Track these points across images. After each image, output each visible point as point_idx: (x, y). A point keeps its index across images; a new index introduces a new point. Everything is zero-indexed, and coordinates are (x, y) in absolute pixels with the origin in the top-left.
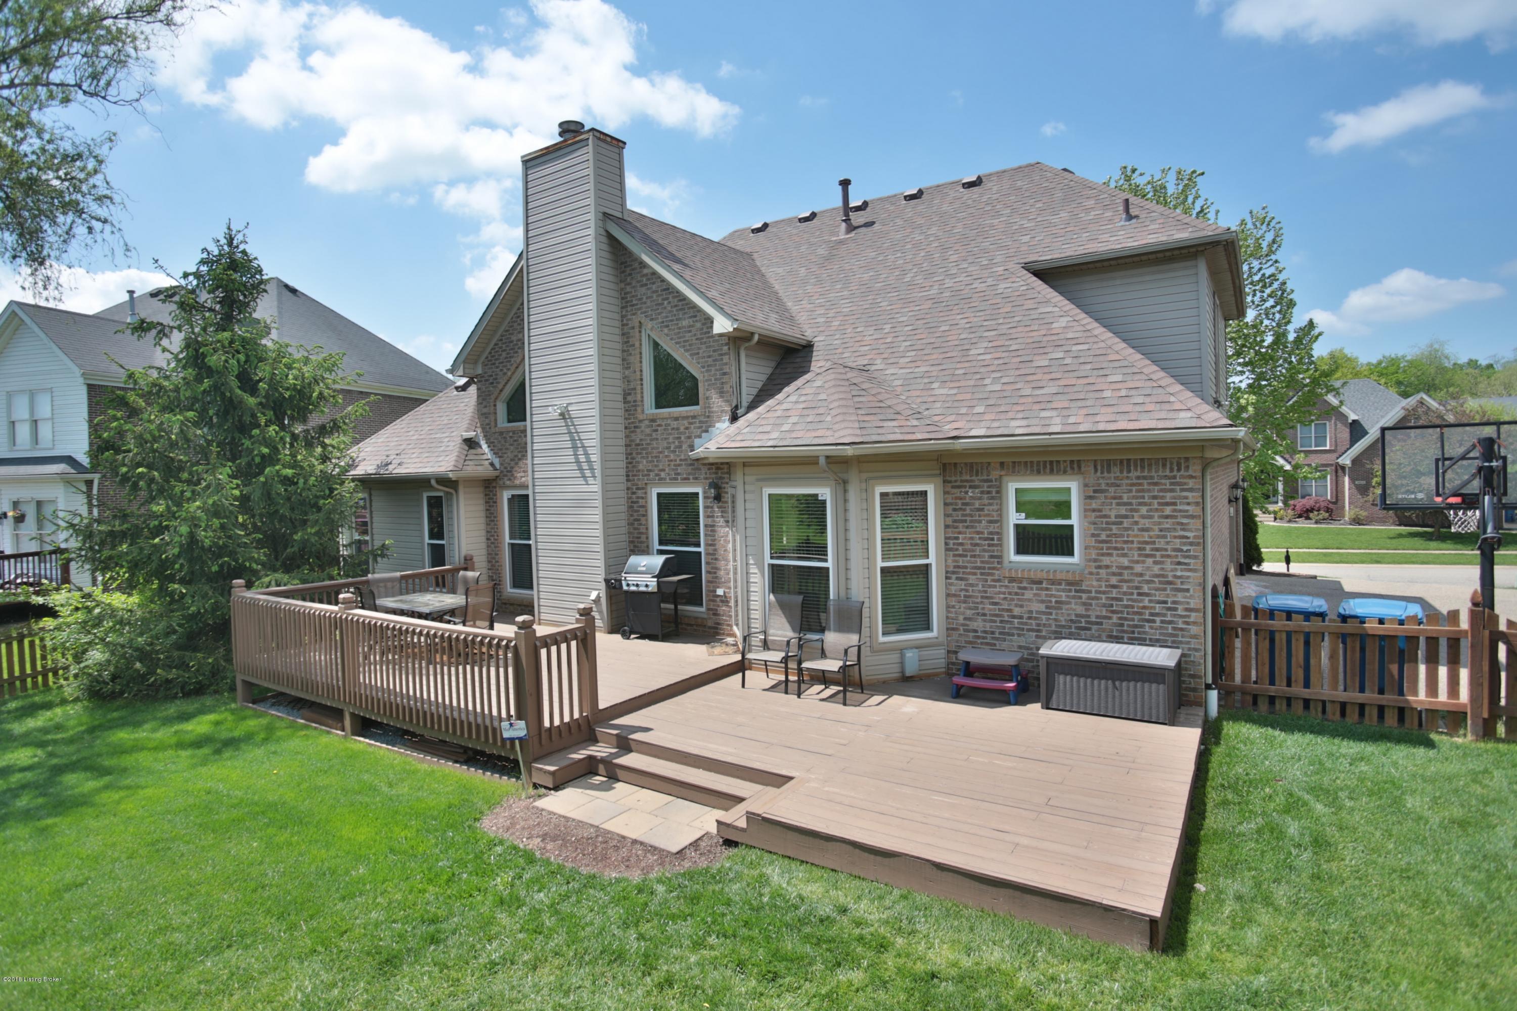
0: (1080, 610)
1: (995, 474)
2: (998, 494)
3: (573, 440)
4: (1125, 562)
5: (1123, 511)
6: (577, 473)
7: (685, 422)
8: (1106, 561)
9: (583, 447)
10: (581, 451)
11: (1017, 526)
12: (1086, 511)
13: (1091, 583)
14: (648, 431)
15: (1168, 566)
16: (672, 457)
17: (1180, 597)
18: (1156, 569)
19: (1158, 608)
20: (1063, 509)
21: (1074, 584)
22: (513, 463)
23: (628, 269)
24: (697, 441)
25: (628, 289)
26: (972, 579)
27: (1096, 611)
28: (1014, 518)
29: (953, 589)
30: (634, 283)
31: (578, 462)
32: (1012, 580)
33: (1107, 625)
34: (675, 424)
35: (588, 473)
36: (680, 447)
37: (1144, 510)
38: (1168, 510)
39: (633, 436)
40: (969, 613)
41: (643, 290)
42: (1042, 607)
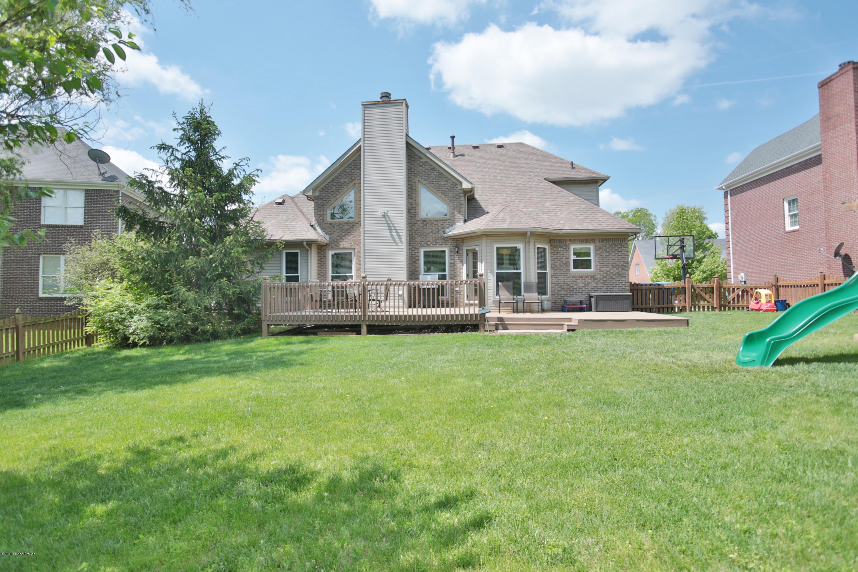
0: (595, 285)
1: (568, 243)
2: (568, 250)
3: (389, 226)
4: (608, 269)
5: (607, 254)
6: (392, 241)
7: (442, 222)
8: (602, 269)
9: (395, 229)
10: (394, 231)
11: (574, 260)
12: (596, 255)
13: (598, 277)
14: (421, 225)
15: (620, 270)
16: (434, 236)
17: (623, 279)
18: (617, 271)
19: (617, 283)
20: (588, 254)
21: (593, 277)
22: (338, 238)
23: (412, 159)
24: (447, 230)
25: (412, 166)
26: (560, 278)
27: (600, 285)
28: (573, 257)
29: (553, 281)
30: (415, 164)
31: (392, 236)
32: (574, 277)
33: (603, 289)
34: (436, 223)
35: (398, 241)
36: (438, 232)
37: (613, 254)
38: (620, 254)
39: (413, 227)
40: (559, 289)
41: (421, 168)
42: (583, 285)
